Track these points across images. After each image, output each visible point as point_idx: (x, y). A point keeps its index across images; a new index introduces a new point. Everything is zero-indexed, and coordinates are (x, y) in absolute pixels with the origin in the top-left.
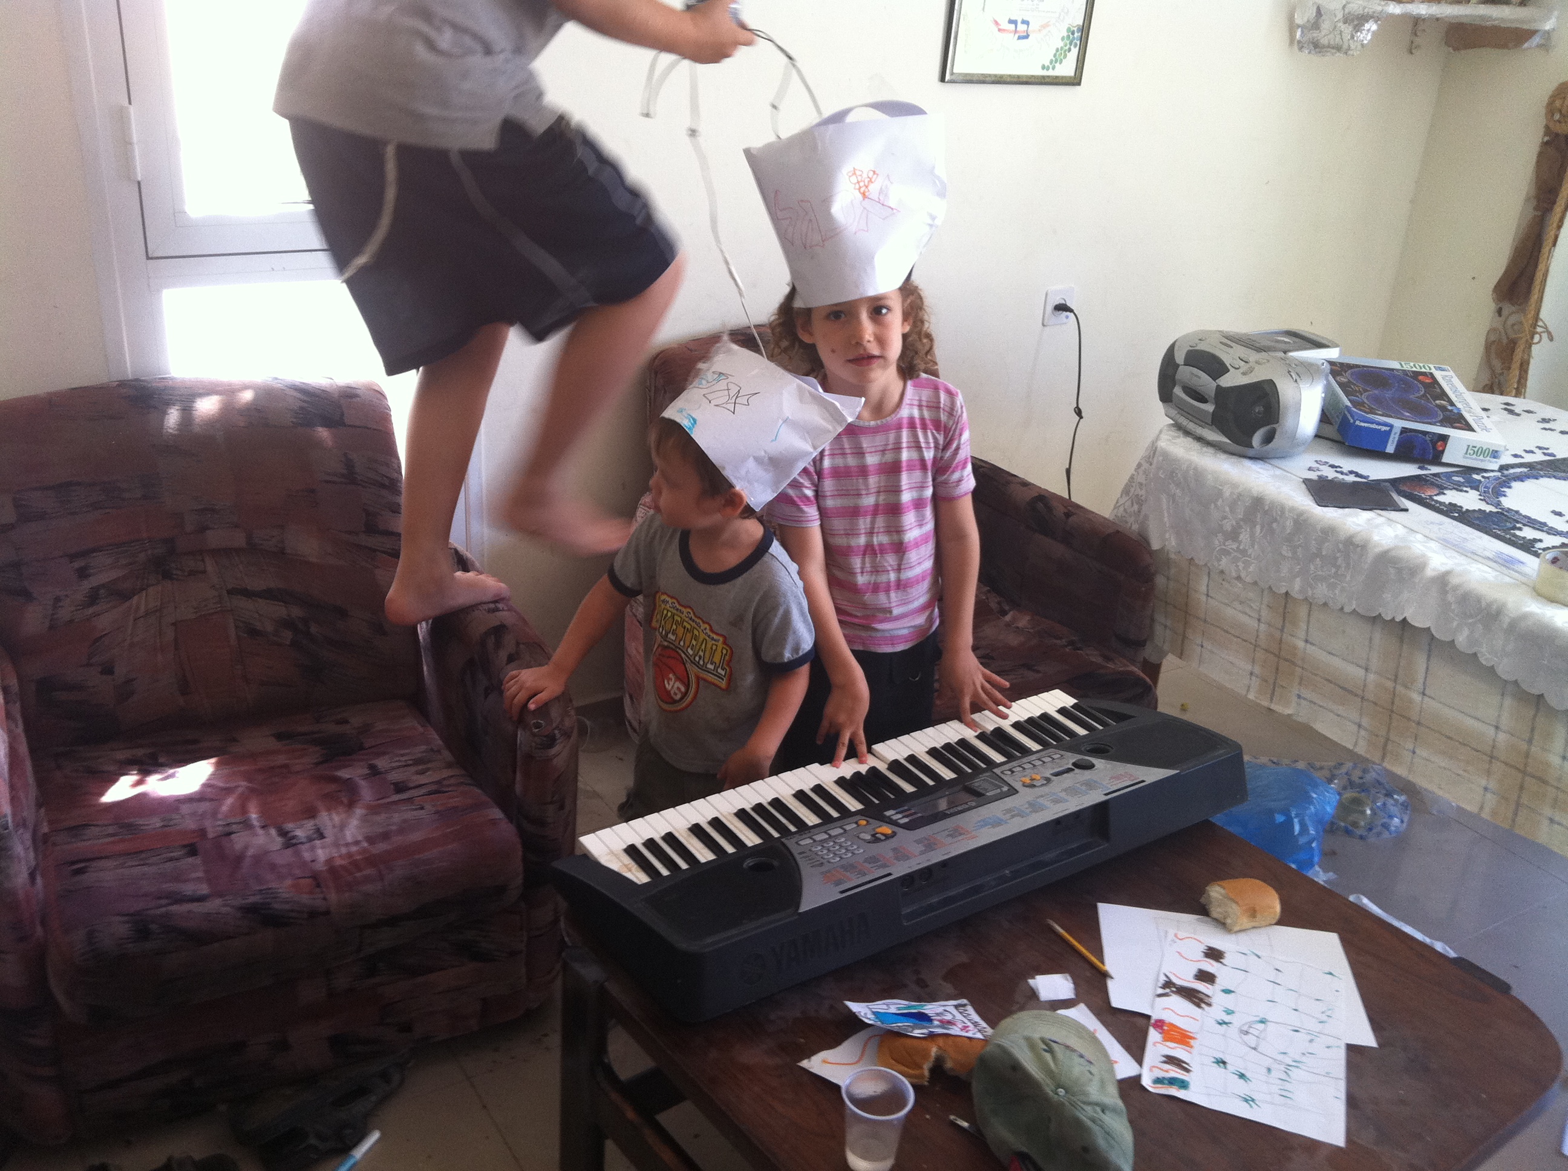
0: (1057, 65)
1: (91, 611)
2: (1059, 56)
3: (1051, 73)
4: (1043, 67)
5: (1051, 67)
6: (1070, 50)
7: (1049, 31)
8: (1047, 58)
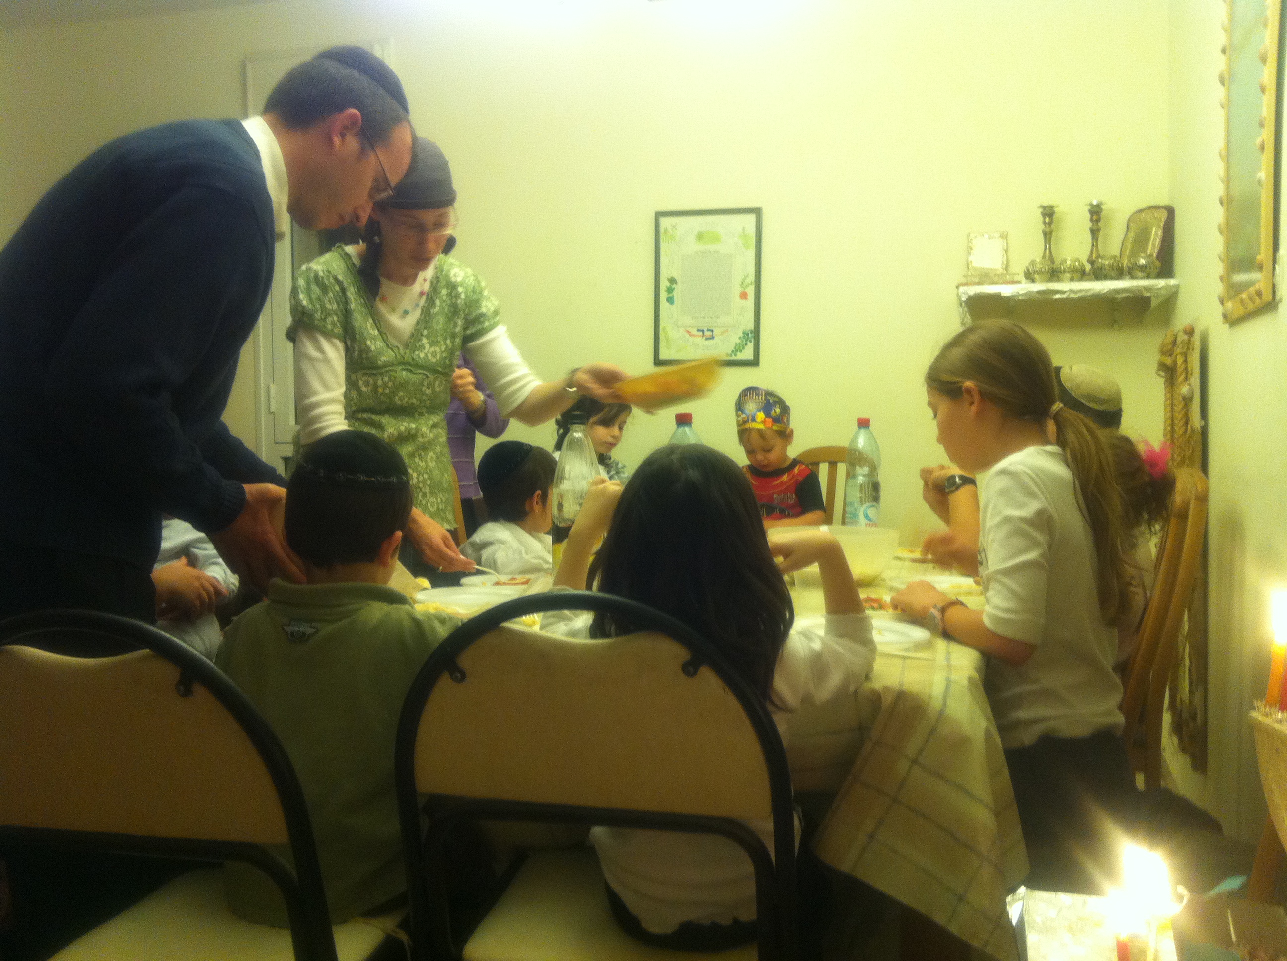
0: (738, 353)
2: (739, 348)
3: (734, 358)
4: (728, 355)
5: (733, 355)
6: (746, 344)
7: (729, 335)
8: (729, 350)
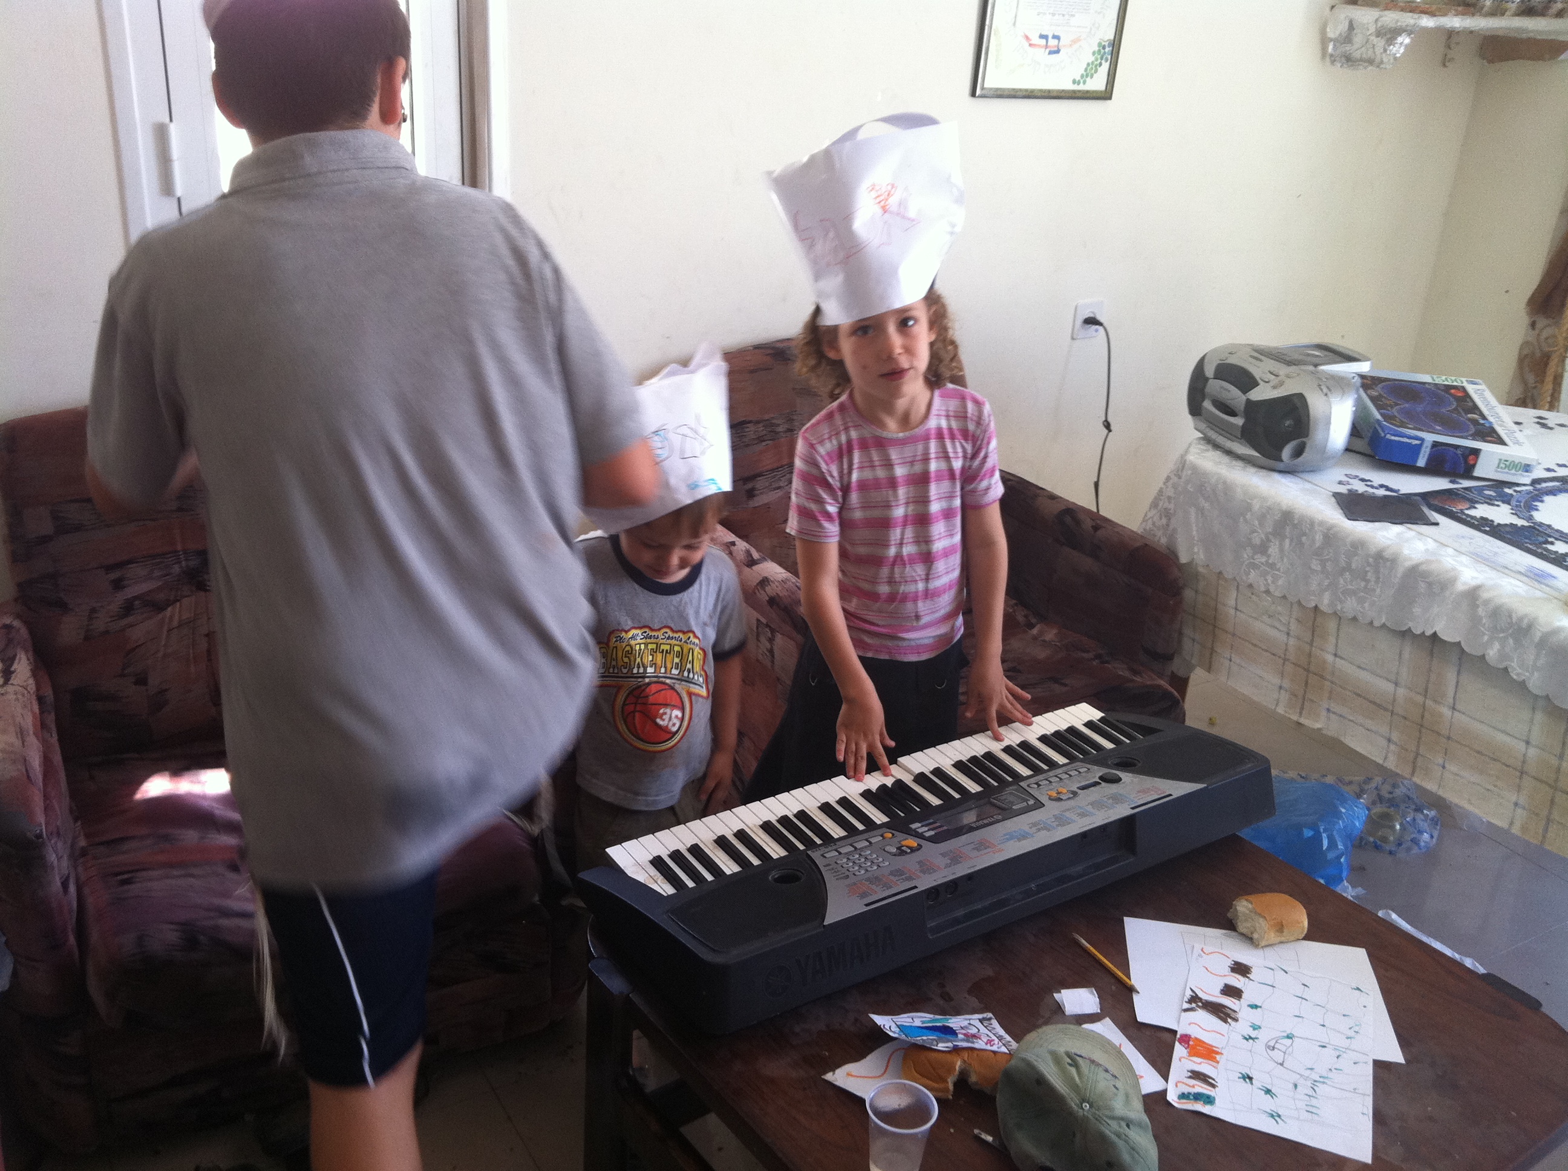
0: (1088, 79)
1: (124, 622)
2: (1090, 71)
3: (1081, 87)
4: (1074, 82)
5: (1082, 81)
6: (1100, 64)
7: (1080, 46)
8: (1078, 72)
